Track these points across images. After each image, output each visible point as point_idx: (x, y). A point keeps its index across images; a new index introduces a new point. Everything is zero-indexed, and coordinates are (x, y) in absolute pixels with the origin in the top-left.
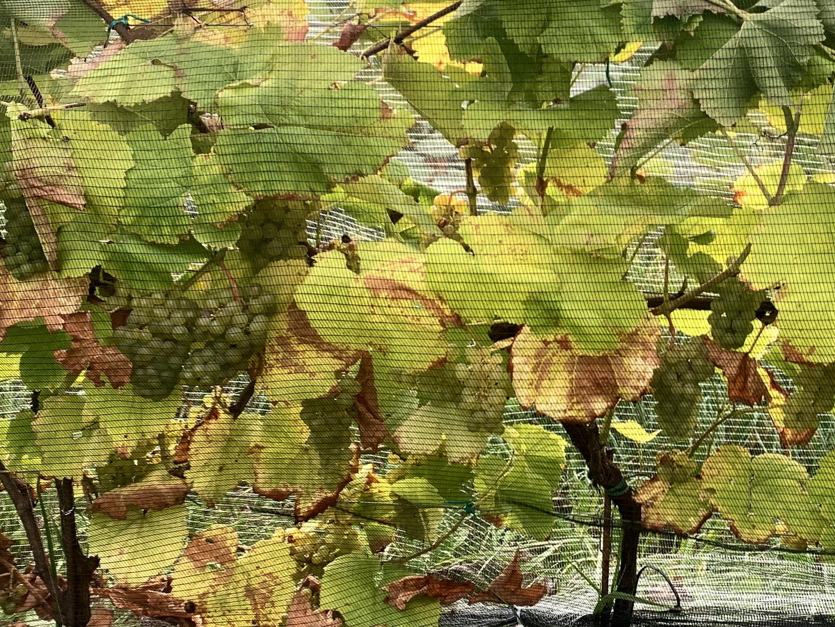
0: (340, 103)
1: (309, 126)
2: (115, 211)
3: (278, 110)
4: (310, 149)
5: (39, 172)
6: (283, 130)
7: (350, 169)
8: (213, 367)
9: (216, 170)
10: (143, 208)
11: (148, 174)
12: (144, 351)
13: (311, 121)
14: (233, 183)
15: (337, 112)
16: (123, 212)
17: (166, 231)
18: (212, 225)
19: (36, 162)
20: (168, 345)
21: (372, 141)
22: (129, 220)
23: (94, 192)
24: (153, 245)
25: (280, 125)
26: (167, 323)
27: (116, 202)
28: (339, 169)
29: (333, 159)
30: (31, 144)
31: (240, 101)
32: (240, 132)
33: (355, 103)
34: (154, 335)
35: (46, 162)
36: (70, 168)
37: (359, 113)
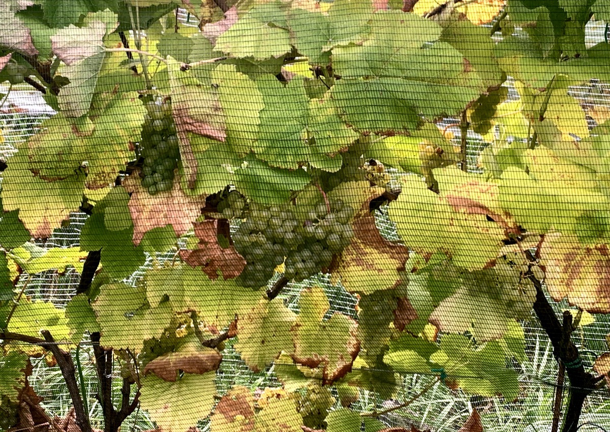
0: (431, 59)
1: (406, 78)
2: (250, 143)
3: (379, 65)
4: (409, 96)
5: (192, 112)
6: (384, 80)
7: (438, 112)
8: (310, 265)
9: (331, 111)
10: (273, 141)
11: (275, 114)
12: (259, 251)
13: (408, 74)
14: (345, 122)
15: (429, 67)
16: (256, 144)
17: (290, 158)
18: (327, 155)
19: (191, 104)
20: (277, 247)
21: (456, 90)
22: (261, 150)
23: (234, 127)
24: (278, 170)
25: (381, 76)
26: (280, 230)
27: (252, 136)
28: (430, 111)
29: (427, 104)
30: (188, 89)
31: (350, 57)
32: (352, 82)
33: (443, 60)
34: (268, 239)
35: (199, 104)
36: (217, 109)
37: (447, 68)
